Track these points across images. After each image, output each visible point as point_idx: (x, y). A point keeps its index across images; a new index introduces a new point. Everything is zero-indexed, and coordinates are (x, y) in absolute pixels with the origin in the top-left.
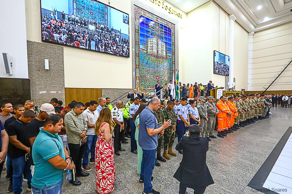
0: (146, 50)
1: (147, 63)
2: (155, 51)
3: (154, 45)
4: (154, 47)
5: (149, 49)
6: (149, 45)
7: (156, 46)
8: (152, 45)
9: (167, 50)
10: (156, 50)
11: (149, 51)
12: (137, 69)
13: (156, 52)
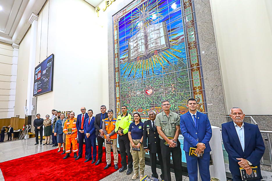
0: (127, 56)
1: (130, 74)
2: (142, 49)
3: (140, 42)
4: (140, 44)
5: (131, 53)
6: (132, 48)
7: (143, 41)
8: (135, 45)
9: (169, 31)
10: (143, 47)
11: (131, 56)
12: (117, 88)
13: (144, 49)
